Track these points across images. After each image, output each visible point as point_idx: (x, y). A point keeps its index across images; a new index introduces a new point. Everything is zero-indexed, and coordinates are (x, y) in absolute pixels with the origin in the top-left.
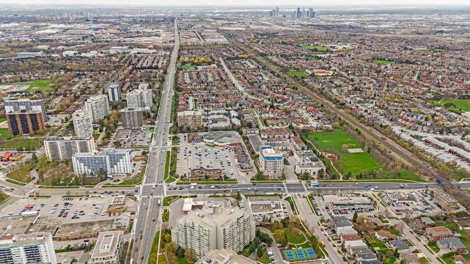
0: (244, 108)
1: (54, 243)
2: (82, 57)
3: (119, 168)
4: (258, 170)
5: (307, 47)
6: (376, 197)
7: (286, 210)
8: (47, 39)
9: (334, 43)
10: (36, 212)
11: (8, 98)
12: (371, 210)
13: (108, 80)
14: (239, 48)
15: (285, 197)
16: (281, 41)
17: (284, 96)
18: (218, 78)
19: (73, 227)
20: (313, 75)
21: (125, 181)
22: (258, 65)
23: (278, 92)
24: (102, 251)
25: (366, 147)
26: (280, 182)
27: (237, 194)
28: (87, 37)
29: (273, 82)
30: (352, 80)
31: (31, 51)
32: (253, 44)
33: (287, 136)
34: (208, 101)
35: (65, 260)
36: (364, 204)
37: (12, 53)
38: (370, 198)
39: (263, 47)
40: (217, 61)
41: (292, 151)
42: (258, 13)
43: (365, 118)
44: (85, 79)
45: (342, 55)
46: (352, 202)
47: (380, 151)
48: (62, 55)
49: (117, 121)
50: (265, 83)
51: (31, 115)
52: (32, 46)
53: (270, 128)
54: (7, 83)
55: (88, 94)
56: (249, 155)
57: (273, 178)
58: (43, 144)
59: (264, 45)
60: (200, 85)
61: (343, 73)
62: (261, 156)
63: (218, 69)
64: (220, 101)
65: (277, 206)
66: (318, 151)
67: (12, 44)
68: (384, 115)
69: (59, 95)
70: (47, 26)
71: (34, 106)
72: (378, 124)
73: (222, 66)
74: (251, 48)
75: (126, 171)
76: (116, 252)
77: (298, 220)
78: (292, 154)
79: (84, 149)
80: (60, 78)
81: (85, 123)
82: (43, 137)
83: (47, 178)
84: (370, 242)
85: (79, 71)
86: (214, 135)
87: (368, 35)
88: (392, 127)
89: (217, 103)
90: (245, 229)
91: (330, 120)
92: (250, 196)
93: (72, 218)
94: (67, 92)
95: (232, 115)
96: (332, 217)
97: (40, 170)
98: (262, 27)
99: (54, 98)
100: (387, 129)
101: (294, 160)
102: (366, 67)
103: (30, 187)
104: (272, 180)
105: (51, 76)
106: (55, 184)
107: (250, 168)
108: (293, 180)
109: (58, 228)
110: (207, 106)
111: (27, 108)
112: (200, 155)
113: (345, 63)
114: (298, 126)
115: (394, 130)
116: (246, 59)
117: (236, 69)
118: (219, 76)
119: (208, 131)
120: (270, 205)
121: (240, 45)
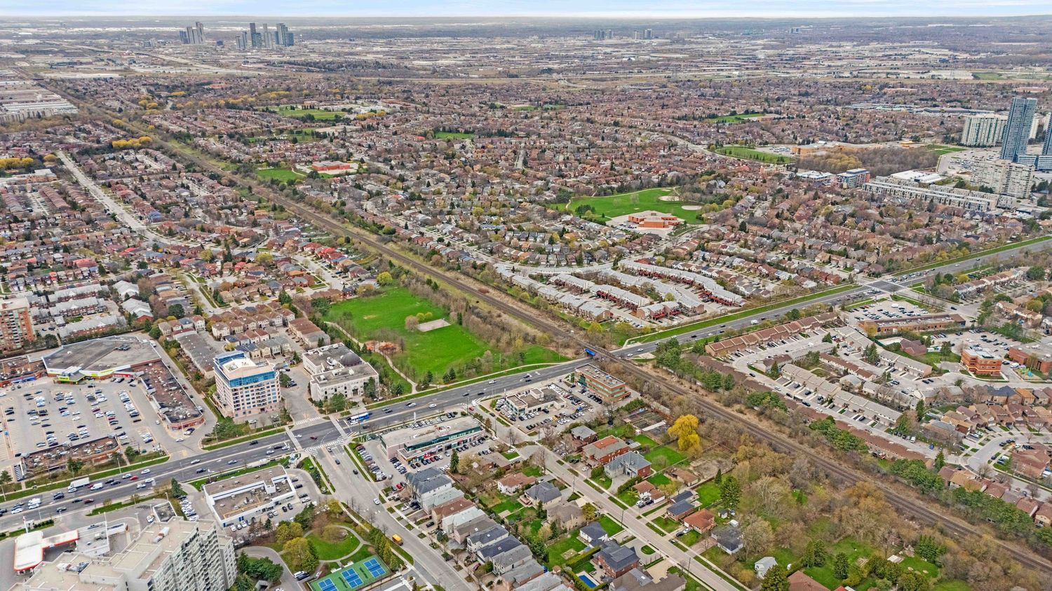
0: (153, 272)
4: (221, 417)
5: (289, 113)
6: (487, 411)
7: (304, 491)
9: (347, 101)
12: (483, 439)
14: (109, 122)
15: (296, 462)
16: (222, 102)
17: (255, 230)
18: (61, 203)
20: (314, 175)
22: (172, 161)
23: (238, 221)
25: (452, 314)
26: (279, 431)
27: (170, 487)
29: (221, 199)
30: (402, 179)
32: (149, 111)
33: (278, 321)
34: (44, 266)
36: (467, 432)
38: (476, 416)
39: (178, 118)
40: (51, 160)
41: (295, 354)
42: (148, 36)
43: (441, 255)
45: (370, 128)
46: (443, 433)
47: (481, 317)
50: (200, 205)
53: (233, 309)
56: (188, 384)
57: (259, 426)
59: (180, 114)
60: (10, 229)
61: (380, 165)
62: (219, 379)
63: (60, 181)
64: (78, 262)
65: (281, 488)
66: (355, 341)
68: (477, 243)
72: (468, 263)
73: (68, 173)
74: (146, 122)
77: (335, 504)
78: (297, 360)
84: (490, 506)
86: (77, 352)
87: (416, 81)
88: (495, 265)
89: (70, 268)
90: (206, 565)
91: (369, 269)
92: (208, 482)
95: (123, 294)
96: (408, 476)
98: (167, 69)
100: (486, 271)
101: (305, 373)
102: (424, 150)
104: (259, 430)
107: (196, 416)
108: (309, 419)
110: (43, 281)
112: (43, 414)
113: (381, 144)
114: (301, 295)
115: (499, 271)
116: (137, 150)
117: (111, 175)
118: (65, 199)
119: (56, 346)
120: (264, 490)
121: (114, 117)
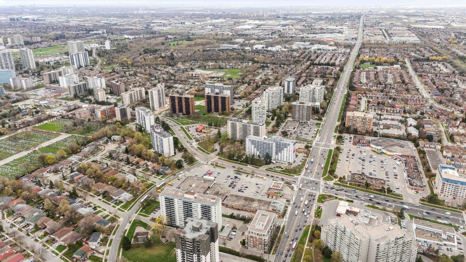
0: (426, 118)
1: (222, 208)
2: (268, 51)
3: (282, 156)
4: (432, 192)
7: (461, 246)
8: (243, 33)
10: (213, 178)
11: (208, 81)
13: (286, 73)
14: (432, 48)
15: (462, 231)
18: (399, 80)
19: (238, 199)
21: (286, 169)
22: (454, 69)
24: (257, 227)
26: (459, 212)
27: (399, 211)
28: (275, 33)
31: (230, 43)
32: (451, 45)
34: (383, 104)
35: (228, 225)
37: (217, 44)
40: (402, 62)
44: (267, 71)
48: (252, 48)
49: (288, 113)
50: (460, 92)
51: (222, 98)
52: (232, 39)
53: (458, 146)
54: (209, 69)
55: (267, 85)
56: (423, 172)
57: (450, 205)
58: (227, 123)
60: (377, 86)
62: (438, 175)
63: (402, 71)
64: (397, 105)
65: (450, 239)
67: (218, 37)
69: (245, 83)
71: (225, 91)
73: (406, 68)
74: (448, 49)
75: (288, 160)
76: (268, 232)
79: (257, 133)
80: (248, 69)
81: (261, 110)
82: (228, 117)
83: (225, 152)
85: (264, 63)
86: (383, 141)
89: (393, 107)
90: (403, 252)
92: (416, 218)
93: (238, 191)
94: (251, 81)
95: (409, 123)
97: (221, 144)
99: (241, 85)
103: (212, 157)
104: (449, 207)
105: (241, 66)
106: (230, 158)
107: (421, 187)
109: (227, 196)
110: (381, 110)
111: (220, 91)
112: (364, 160)
116: (439, 62)
117: (423, 72)
118: (401, 78)
119: (377, 136)
120: (441, 235)
121: (434, 46)
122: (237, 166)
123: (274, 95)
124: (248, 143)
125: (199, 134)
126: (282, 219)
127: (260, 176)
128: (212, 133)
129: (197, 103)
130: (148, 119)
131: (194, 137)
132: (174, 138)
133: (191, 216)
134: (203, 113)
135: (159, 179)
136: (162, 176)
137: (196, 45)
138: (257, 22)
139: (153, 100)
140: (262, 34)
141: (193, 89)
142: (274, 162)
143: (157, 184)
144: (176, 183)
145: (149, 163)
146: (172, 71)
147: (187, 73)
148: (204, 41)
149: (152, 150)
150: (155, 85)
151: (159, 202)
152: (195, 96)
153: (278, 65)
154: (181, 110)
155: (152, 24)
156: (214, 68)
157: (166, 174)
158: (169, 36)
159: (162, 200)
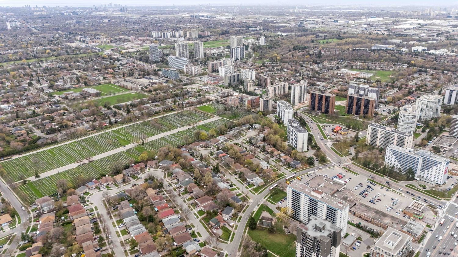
1: (349, 214)
2: (429, 54)
3: (429, 175)
8: (402, 33)
10: (344, 182)
11: (353, 82)
13: (449, 81)
19: (368, 209)
21: (432, 190)
24: (386, 244)
28: (442, 34)
31: (384, 43)
35: (353, 234)
37: (369, 44)
44: (425, 76)
48: (410, 50)
49: (444, 126)
51: (366, 100)
52: (387, 39)
54: (356, 69)
55: (423, 91)
58: (367, 128)
67: (371, 36)
69: (395, 87)
70: (407, 21)
71: (371, 93)
75: (436, 181)
76: (399, 254)
79: (401, 143)
80: (401, 72)
81: (410, 119)
82: (369, 122)
83: (360, 158)
85: (422, 67)
93: (370, 201)
94: (403, 86)
97: (358, 149)
99: (390, 89)
103: (346, 160)
105: (394, 68)
106: (366, 165)
109: (355, 204)
111: (365, 93)
122: (372, 175)
123: (430, 103)
124: (388, 153)
125: (335, 134)
126: (418, 245)
127: (398, 191)
128: (349, 136)
129: (338, 103)
130: (288, 113)
131: (329, 136)
132: (309, 135)
133: (315, 214)
134: (343, 114)
135: (289, 171)
136: (292, 169)
137: (347, 44)
138: (421, 21)
139: (294, 96)
140: (424, 35)
141: (336, 88)
142: (418, 179)
143: (287, 176)
144: (305, 178)
145: (282, 155)
146: (317, 69)
147: (332, 71)
148: (355, 40)
149: (286, 143)
150: (298, 81)
151: (286, 194)
152: (337, 95)
153: (441, 71)
154: (320, 108)
155: (305, 23)
156: (362, 69)
157: (296, 168)
158: (320, 34)
159: (289, 192)
